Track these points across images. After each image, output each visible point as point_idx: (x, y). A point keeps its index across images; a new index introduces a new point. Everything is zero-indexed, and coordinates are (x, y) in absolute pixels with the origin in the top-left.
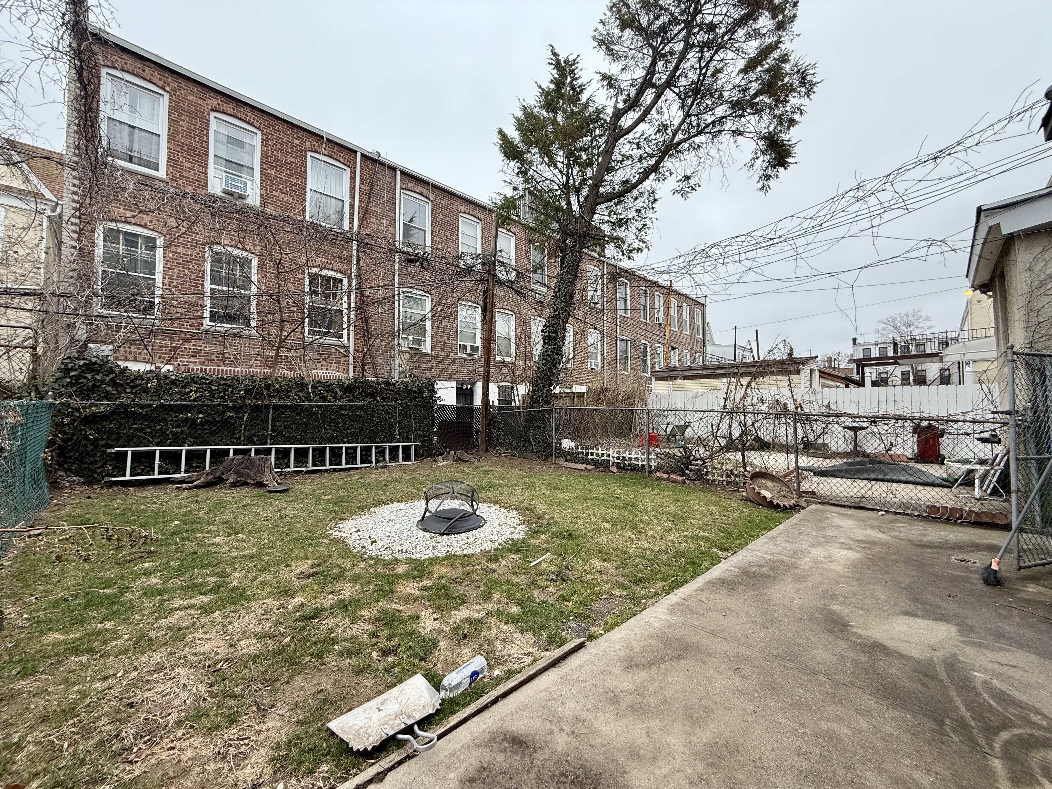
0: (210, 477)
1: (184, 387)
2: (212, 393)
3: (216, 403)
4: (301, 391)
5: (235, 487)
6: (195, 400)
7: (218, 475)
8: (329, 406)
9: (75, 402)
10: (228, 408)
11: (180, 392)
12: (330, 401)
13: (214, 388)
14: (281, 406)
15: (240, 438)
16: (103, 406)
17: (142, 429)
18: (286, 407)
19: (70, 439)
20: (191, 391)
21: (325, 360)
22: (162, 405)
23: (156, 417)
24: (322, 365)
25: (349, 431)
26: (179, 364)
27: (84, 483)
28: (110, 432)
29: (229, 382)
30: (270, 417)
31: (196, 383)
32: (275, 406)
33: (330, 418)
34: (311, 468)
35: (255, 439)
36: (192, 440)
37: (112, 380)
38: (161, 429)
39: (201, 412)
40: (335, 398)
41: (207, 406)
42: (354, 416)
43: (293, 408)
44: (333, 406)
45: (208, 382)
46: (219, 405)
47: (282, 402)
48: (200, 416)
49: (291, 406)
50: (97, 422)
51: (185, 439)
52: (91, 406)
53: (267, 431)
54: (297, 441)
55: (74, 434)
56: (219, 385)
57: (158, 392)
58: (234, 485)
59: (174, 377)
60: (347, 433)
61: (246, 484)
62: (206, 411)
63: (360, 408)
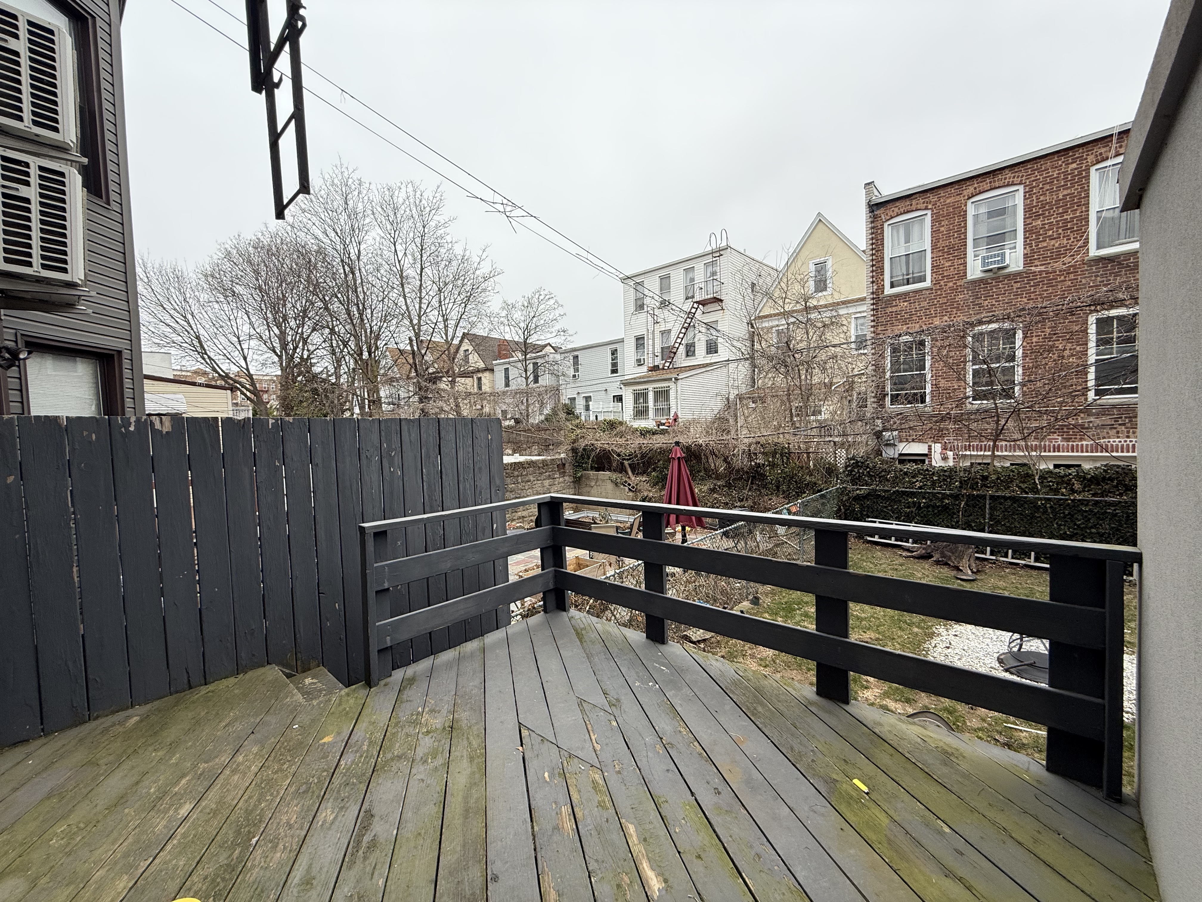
0: (924, 551)
1: (913, 477)
2: (934, 483)
3: (935, 491)
4: (1024, 482)
5: (937, 564)
6: (920, 488)
7: (929, 551)
8: (1061, 499)
9: (850, 487)
10: (945, 496)
11: (910, 481)
12: (1063, 495)
13: (935, 478)
14: (998, 496)
15: (958, 522)
16: (864, 490)
17: (886, 507)
18: (1005, 498)
19: (849, 509)
20: (917, 481)
21: (1124, 424)
22: (897, 491)
23: (894, 499)
24: (1118, 432)
25: (1093, 530)
26: (946, 443)
27: (856, 537)
28: (868, 507)
29: (946, 474)
30: (987, 506)
31: (921, 474)
32: (992, 497)
33: (1064, 513)
34: (1032, 564)
35: (973, 525)
36: (919, 519)
37: (868, 472)
38: (897, 508)
39: (924, 498)
40: (1073, 491)
41: (928, 493)
42: (1102, 514)
43: (1014, 499)
44: (1067, 500)
45: (931, 473)
46: (938, 493)
47: (999, 493)
48: (924, 501)
49: (1010, 497)
50: (861, 500)
51: (914, 519)
52: (857, 489)
53: (985, 519)
54: (1019, 532)
55: (850, 506)
56: (939, 476)
57: (895, 481)
58: (938, 563)
59: (905, 470)
60: (1091, 533)
61: (946, 564)
62: (929, 497)
63: (1110, 504)
